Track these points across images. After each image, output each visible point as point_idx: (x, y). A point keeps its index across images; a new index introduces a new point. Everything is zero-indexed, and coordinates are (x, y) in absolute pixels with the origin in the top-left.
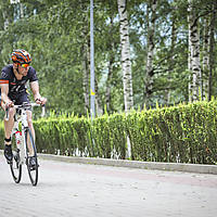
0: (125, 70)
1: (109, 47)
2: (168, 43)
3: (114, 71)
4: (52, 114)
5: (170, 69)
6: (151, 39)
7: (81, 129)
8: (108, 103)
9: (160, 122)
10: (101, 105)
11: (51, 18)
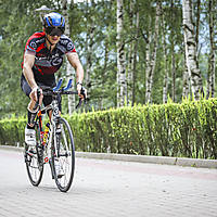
2: (102, 62)
4: (13, 115)
5: (104, 82)
6: (89, 59)
9: (95, 122)
11: (14, 43)
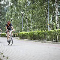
0: (57, 18)
1: (53, 12)
3: (54, 18)
7: (45, 34)
8: (52, 27)
10: (50, 27)
11: (37, 4)
